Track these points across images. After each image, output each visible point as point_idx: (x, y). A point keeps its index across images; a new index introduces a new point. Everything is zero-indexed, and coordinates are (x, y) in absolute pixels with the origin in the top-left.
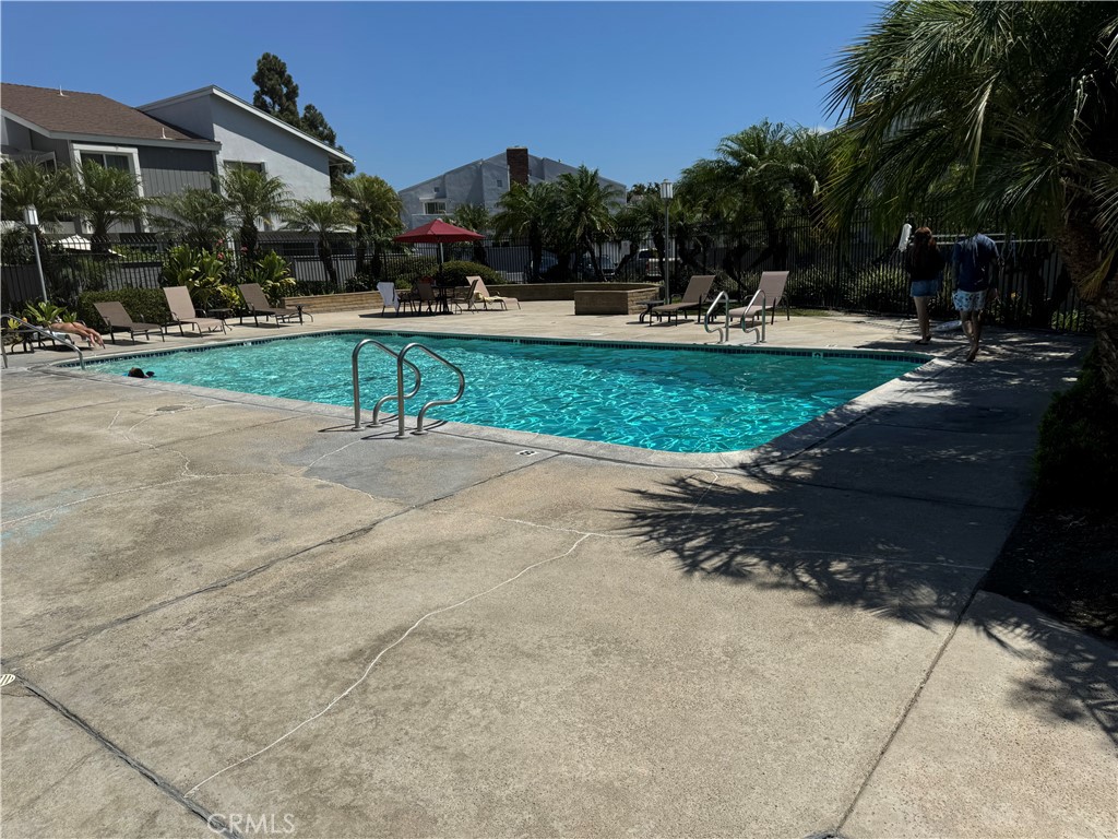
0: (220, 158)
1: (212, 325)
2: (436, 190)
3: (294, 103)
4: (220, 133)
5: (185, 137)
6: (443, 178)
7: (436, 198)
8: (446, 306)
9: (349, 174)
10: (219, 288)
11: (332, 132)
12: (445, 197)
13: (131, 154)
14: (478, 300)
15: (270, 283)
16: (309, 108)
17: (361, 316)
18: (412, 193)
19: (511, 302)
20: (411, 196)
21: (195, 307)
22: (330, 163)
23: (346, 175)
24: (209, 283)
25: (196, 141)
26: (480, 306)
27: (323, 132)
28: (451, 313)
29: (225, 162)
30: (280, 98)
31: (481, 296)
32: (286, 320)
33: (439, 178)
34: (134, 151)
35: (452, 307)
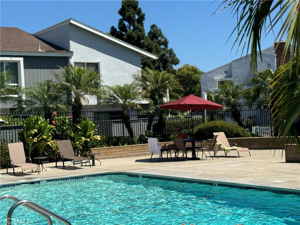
0: (72, 61)
1: (34, 168)
2: (226, 72)
3: (142, 25)
4: (74, 46)
5: (54, 49)
6: (230, 65)
7: (226, 77)
8: (194, 154)
9: (176, 65)
10: (49, 143)
11: (166, 40)
12: (231, 76)
13: (19, 61)
14: (220, 148)
15: (83, 139)
16: (153, 27)
17: (137, 161)
18: (210, 75)
19: (244, 151)
20: (209, 77)
21: (26, 156)
22: (142, 60)
23: (174, 66)
24: (43, 139)
25: (59, 51)
26: (222, 153)
27: (161, 40)
28: (199, 159)
29: (75, 63)
30: (134, 22)
31: (222, 147)
32: (84, 164)
33: (228, 64)
34: (21, 59)
35: (199, 154)
